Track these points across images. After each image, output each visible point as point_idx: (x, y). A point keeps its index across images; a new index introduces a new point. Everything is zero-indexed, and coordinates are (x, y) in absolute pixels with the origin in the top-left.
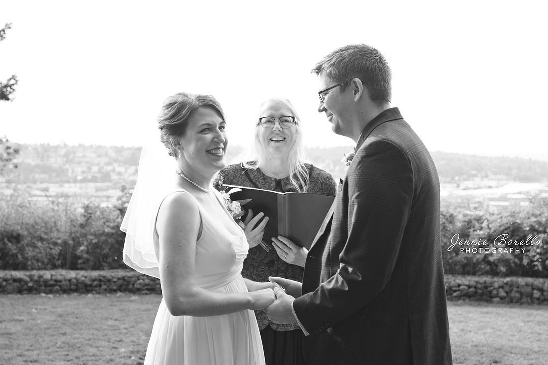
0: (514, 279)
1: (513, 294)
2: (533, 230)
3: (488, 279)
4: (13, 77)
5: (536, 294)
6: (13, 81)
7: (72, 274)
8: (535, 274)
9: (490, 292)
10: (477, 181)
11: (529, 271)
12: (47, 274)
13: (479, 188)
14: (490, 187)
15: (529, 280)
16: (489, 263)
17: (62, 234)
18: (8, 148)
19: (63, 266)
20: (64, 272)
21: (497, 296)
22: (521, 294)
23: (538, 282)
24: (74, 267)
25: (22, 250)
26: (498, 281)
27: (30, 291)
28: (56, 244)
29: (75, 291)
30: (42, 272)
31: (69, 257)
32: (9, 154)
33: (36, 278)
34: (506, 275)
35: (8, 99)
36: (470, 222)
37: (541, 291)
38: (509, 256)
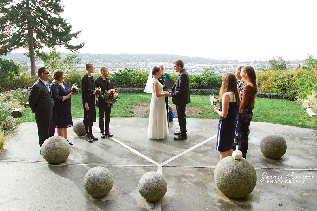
0: (198, 89)
1: (198, 93)
2: (202, 79)
5: (202, 92)
6: (83, 44)
8: (202, 88)
11: (201, 88)
15: (201, 90)
16: (193, 86)
21: (194, 93)
23: (203, 90)
26: (195, 90)
32: (78, 59)
34: (196, 89)
35: (82, 48)
37: (203, 92)
38: (197, 84)
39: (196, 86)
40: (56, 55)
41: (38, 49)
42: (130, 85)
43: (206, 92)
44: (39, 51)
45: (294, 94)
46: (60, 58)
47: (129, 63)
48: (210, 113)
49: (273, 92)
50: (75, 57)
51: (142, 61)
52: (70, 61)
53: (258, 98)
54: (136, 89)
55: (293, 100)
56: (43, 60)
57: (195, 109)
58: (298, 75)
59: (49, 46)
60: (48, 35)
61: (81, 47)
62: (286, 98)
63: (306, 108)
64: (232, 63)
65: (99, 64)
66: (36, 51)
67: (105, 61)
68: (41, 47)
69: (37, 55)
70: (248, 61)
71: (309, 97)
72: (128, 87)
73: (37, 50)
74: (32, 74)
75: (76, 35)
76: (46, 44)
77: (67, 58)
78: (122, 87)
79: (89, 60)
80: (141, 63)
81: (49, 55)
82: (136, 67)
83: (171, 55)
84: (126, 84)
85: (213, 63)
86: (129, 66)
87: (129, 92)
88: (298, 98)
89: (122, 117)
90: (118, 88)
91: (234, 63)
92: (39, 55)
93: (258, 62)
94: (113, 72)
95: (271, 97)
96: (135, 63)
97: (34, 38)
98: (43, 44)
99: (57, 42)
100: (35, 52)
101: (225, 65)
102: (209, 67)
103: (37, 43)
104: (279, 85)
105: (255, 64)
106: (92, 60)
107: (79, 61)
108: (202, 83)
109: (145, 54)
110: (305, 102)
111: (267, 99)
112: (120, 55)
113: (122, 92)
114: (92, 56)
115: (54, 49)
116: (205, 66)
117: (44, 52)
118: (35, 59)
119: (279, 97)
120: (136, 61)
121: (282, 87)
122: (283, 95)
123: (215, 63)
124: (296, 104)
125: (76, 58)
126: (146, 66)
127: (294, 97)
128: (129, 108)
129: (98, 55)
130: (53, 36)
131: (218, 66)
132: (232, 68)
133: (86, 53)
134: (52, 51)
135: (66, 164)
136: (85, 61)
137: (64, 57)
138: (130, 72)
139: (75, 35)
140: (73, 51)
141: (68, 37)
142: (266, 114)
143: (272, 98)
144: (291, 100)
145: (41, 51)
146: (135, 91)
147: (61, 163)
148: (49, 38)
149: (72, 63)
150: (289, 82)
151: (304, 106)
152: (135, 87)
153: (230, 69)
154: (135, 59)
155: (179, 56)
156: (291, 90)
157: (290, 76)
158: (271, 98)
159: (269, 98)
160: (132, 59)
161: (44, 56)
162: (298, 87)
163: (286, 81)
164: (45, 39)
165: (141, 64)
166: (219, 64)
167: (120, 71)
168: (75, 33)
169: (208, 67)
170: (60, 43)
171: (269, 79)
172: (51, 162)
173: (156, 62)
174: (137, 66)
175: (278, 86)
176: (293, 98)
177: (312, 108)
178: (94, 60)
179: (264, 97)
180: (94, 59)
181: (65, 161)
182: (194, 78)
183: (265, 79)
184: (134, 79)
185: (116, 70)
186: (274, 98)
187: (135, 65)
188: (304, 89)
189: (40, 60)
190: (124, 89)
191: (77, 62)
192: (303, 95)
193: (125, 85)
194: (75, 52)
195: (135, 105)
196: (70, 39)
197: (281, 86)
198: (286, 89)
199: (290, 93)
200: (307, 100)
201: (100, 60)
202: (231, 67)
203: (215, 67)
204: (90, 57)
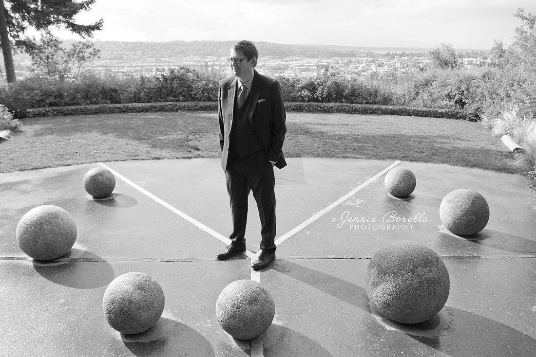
0: (311, 103)
1: (311, 109)
2: (318, 84)
3: (301, 103)
4: (102, 20)
5: (319, 108)
6: (101, 22)
7: (140, 105)
9: (302, 108)
10: (291, 58)
11: (317, 100)
12: (130, 105)
13: (292, 61)
15: (316, 103)
16: (302, 97)
17: (133, 89)
18: (95, 49)
19: (135, 102)
20: (136, 104)
21: (305, 109)
22: (313, 109)
23: (320, 104)
24: (140, 102)
25: (118, 96)
26: (305, 104)
27: (124, 112)
28: (131, 93)
29: (142, 111)
30: (128, 104)
31: (137, 98)
32: (95, 52)
33: (126, 107)
34: (308, 101)
35: (100, 30)
36: (294, 81)
37: (321, 107)
38: (309, 94)
39: (308, 97)
40: (54, 43)
41: (17, 32)
42: (191, 97)
43: (326, 108)
44: (18, 36)
45: (477, 110)
46: (61, 49)
47: (187, 58)
48: (338, 146)
49: (441, 108)
50: (88, 47)
51: (211, 54)
52: (78, 53)
53: (415, 117)
54: (201, 104)
55: (476, 121)
56: (27, 52)
57: (310, 139)
58: (484, 76)
59: (39, 26)
60: (33, 6)
61: (97, 27)
62: (464, 118)
63: (501, 136)
64: (364, 57)
65: (134, 60)
66: (13, 37)
67: (144, 55)
68: (23, 29)
69: (16, 44)
70: (391, 53)
71: (506, 115)
72: (187, 101)
73: (15, 35)
75: (88, 5)
76: (31, 23)
77: (74, 48)
78: (176, 101)
79: (115, 53)
80: (209, 57)
81: (38, 42)
82: (199, 64)
83: (261, 42)
84: (184, 96)
85: (332, 56)
86: (187, 64)
87: (189, 109)
88: (485, 118)
89: (177, 158)
90: (170, 103)
91: (367, 56)
92: (20, 43)
93: (408, 55)
94: (158, 74)
95: (438, 115)
96: (197, 58)
97: (6, 11)
98: (26, 24)
99: (52, 19)
100: (11, 39)
101: (353, 59)
102: (326, 64)
103: (14, 21)
104: (451, 94)
105: (403, 58)
106: (122, 52)
107: (96, 53)
108: (318, 93)
109: (214, 41)
110: (499, 125)
111: (431, 119)
112: (171, 43)
113: (177, 110)
114: (120, 46)
115: (49, 33)
116: (318, 62)
117: (29, 39)
118: (13, 52)
119: (451, 116)
120: (200, 54)
121: (456, 98)
122: (457, 113)
123: (335, 56)
124: (481, 128)
125: (91, 50)
126: (217, 63)
127: (477, 116)
128: (191, 140)
129: (131, 43)
130: (42, 7)
131: (340, 61)
132: (364, 65)
133: (110, 41)
134: (45, 35)
135: (69, 259)
136: (109, 55)
137: (68, 48)
138: (189, 73)
139: (85, 5)
140: (83, 35)
141: (71, 8)
142: (437, 148)
143: (440, 117)
144: (471, 120)
145: (22, 37)
146: (200, 107)
147: (60, 260)
148: (36, 10)
149: (83, 58)
150: (468, 89)
151: (497, 131)
152: (199, 100)
153: (361, 66)
154: (198, 50)
155: (274, 44)
156: (473, 102)
158: (437, 117)
159: (434, 117)
160: (192, 51)
161: (29, 46)
162: (484, 99)
163: (462, 88)
164: (29, 12)
165: (209, 60)
166: (341, 58)
167: (172, 71)
168: (85, 2)
169: (323, 64)
170: (58, 21)
171: (433, 84)
172: (38, 259)
174: (201, 62)
175: (449, 97)
176: (476, 118)
177: (512, 135)
178: (126, 53)
179: (426, 117)
180: (125, 51)
181: (67, 255)
182: (304, 83)
183: (427, 85)
184: (197, 86)
185: (163, 70)
186: (442, 117)
187: (197, 61)
188: (495, 102)
189: (22, 52)
190: (179, 104)
191: (92, 56)
192: (495, 113)
193: (181, 98)
194: (86, 36)
195: (201, 134)
196: (75, 12)
197: (455, 96)
198: (464, 101)
199: (470, 109)
200: (503, 121)
201: (136, 52)
202: (362, 63)
203: (336, 63)
204: (117, 47)
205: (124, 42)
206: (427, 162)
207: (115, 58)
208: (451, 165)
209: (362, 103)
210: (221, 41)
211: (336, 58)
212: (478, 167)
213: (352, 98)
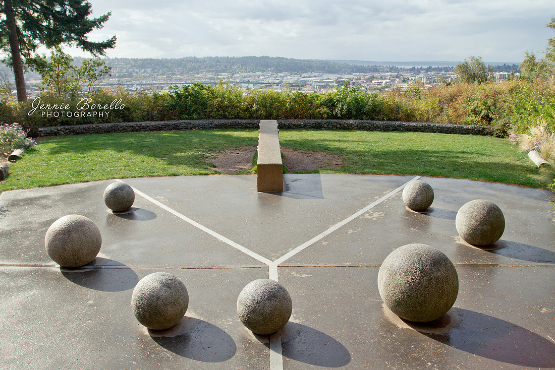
0: (330, 120)
1: (330, 126)
2: (338, 101)
3: (320, 121)
4: (114, 37)
5: (338, 126)
6: (114, 39)
7: (153, 123)
8: (338, 118)
9: (321, 125)
10: (309, 74)
11: (336, 117)
12: (143, 124)
13: (311, 77)
14: (315, 76)
15: (336, 121)
16: (320, 114)
17: (145, 106)
18: (106, 67)
19: (148, 120)
20: (150, 122)
21: (323, 127)
22: (333, 126)
23: (339, 121)
24: (153, 120)
25: (131, 114)
26: (324, 121)
27: (137, 130)
28: (144, 111)
29: (155, 130)
30: (141, 123)
31: (150, 115)
32: (106, 69)
33: (139, 125)
34: (327, 118)
35: (112, 47)
36: (312, 97)
37: (340, 124)
38: (328, 111)
39: (327, 114)
40: (64, 61)
41: (28, 50)
42: (206, 115)
43: (346, 125)
44: (29, 54)
45: (504, 126)
46: (71, 67)
47: (200, 75)
48: (357, 163)
49: (466, 124)
50: (99, 65)
51: (224, 71)
52: (90, 71)
53: (439, 134)
54: (216, 122)
55: (503, 137)
56: (38, 71)
57: (328, 157)
58: (511, 91)
59: (49, 45)
60: (45, 24)
61: (110, 44)
62: (491, 134)
63: (528, 151)
64: (388, 72)
65: (144, 77)
66: (24, 55)
67: (154, 72)
68: (34, 47)
69: (27, 62)
70: (416, 68)
71: (533, 130)
72: (202, 119)
73: (26, 53)
74: (18, 98)
75: (100, 23)
76: (42, 42)
77: (85, 66)
78: (190, 119)
79: (124, 70)
80: (223, 74)
81: (49, 61)
82: (212, 81)
83: (277, 57)
84: (198, 114)
85: (353, 72)
86: (199, 81)
87: (204, 128)
88: (512, 134)
89: (194, 175)
90: (184, 121)
91: (391, 71)
92: (31, 62)
93: (435, 69)
94: (172, 91)
95: (463, 132)
96: (210, 75)
97: (18, 29)
98: (37, 41)
99: (64, 37)
100: (22, 57)
101: (376, 74)
102: (347, 80)
103: (25, 39)
104: (477, 109)
105: (429, 73)
106: (132, 70)
107: (107, 72)
108: (337, 110)
109: (228, 57)
110: (525, 140)
111: (456, 136)
112: (183, 60)
113: (191, 128)
115: (60, 51)
116: (338, 78)
117: (39, 57)
118: (24, 71)
119: (477, 132)
120: (213, 71)
121: (482, 114)
122: (484, 129)
123: (357, 72)
124: (508, 144)
125: (102, 67)
126: (231, 80)
127: (505, 132)
128: (207, 158)
129: (141, 60)
130: (54, 24)
131: (362, 77)
132: (388, 81)
133: (119, 57)
134: (55, 53)
135: (94, 267)
136: (119, 72)
137: (80, 66)
138: (204, 91)
139: (97, 23)
140: (95, 53)
141: (84, 26)
142: (459, 164)
143: (465, 134)
144: (498, 137)
145: (33, 55)
146: (215, 125)
147: (86, 267)
148: (48, 28)
149: (94, 77)
150: (494, 105)
151: (524, 147)
152: (215, 118)
153: (384, 82)
154: (211, 67)
155: (292, 59)
156: (500, 117)
157: (497, 93)
158: (462, 134)
159: (459, 133)
160: (205, 67)
161: (40, 64)
162: (512, 114)
163: (489, 103)
164: (41, 30)
165: (222, 77)
166: (363, 74)
167: (186, 89)
169: (344, 79)
170: (69, 39)
171: (458, 99)
172: (65, 266)
173: (249, 72)
174: (214, 80)
175: (475, 112)
176: (503, 134)
177: (539, 151)
178: (135, 70)
179: (450, 133)
180: (135, 68)
181: (92, 262)
182: (322, 99)
183: (452, 100)
184: (212, 103)
185: (177, 87)
186: (468, 133)
187: (211, 79)
188: (523, 117)
189: (33, 71)
190: (193, 122)
191: (103, 74)
192: (522, 127)
193: (195, 116)
194: (98, 54)
195: (217, 151)
196: (88, 30)
197: (481, 112)
198: (490, 116)
199: (497, 125)
200: (530, 137)
201: (146, 69)
202: (385, 79)
203: (357, 79)
204: (126, 64)
205: (134, 59)
206: (448, 177)
207: (124, 76)
208: (472, 180)
209: (383, 120)
210: (235, 57)
211: (358, 74)
212: (500, 182)
213: (373, 115)
